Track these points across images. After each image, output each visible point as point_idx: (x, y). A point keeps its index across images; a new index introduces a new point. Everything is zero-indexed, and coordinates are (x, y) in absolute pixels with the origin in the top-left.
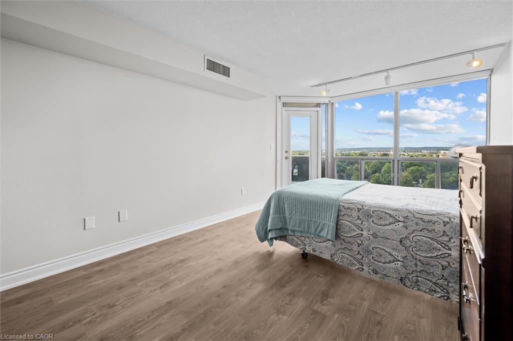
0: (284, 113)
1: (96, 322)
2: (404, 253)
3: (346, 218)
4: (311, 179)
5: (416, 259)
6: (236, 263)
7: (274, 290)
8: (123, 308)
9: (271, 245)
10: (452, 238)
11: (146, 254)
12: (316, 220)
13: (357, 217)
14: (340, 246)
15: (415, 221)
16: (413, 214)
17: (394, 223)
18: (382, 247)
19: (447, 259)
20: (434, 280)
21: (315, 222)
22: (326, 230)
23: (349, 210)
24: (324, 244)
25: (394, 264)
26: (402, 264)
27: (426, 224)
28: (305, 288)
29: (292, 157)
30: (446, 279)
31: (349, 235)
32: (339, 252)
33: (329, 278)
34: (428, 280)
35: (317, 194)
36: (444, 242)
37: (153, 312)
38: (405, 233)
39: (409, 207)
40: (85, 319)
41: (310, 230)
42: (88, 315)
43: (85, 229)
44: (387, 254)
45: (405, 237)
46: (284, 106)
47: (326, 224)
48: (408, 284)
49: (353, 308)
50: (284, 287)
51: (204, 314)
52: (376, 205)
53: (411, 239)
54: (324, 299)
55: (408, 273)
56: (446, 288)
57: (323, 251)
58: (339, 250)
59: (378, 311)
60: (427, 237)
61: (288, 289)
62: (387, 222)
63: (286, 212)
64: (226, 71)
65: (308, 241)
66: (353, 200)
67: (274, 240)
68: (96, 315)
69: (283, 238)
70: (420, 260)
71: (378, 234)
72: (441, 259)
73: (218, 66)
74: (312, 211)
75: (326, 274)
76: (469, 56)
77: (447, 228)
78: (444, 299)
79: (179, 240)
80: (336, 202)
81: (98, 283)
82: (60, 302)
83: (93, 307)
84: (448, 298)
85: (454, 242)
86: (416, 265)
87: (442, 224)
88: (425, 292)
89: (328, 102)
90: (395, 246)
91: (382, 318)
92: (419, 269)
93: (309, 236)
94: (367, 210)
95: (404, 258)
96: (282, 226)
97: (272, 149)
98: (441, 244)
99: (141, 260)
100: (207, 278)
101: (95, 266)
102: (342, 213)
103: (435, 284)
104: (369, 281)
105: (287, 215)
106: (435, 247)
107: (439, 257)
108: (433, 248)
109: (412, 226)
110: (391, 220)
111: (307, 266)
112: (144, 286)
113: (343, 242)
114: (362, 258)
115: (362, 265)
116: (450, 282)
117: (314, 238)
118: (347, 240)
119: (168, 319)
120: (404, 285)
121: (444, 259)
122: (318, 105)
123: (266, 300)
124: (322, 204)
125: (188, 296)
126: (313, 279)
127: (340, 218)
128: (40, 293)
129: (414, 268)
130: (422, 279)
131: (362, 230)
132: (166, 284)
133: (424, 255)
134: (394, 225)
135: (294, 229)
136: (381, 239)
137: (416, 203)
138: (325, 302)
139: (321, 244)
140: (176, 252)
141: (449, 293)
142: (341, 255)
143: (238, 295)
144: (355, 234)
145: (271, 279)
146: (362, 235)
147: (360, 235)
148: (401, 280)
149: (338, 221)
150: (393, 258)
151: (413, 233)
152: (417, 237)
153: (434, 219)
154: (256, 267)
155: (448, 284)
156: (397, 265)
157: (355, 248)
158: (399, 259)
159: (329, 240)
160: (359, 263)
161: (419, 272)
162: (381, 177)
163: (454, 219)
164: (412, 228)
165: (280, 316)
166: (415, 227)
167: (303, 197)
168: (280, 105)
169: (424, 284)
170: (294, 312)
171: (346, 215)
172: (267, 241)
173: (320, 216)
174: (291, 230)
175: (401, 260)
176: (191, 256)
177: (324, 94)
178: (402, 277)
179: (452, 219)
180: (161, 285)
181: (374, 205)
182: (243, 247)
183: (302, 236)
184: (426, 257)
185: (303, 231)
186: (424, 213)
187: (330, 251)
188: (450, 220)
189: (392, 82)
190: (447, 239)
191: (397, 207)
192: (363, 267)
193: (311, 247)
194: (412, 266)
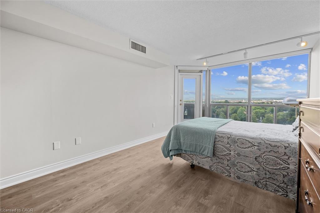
0: (180, 76)
1: (59, 211)
2: (258, 166)
3: (220, 143)
4: (196, 118)
5: (266, 170)
6: (149, 171)
7: (174, 189)
8: (77, 201)
9: (171, 159)
10: (290, 157)
11: (92, 165)
12: (200, 144)
13: (227, 142)
14: (216, 161)
15: (266, 145)
16: (264, 141)
17: (252, 147)
18: (243, 162)
19: (287, 171)
20: (278, 184)
21: (199, 145)
22: (207, 151)
23: (222, 138)
24: (205, 159)
25: (251, 173)
26: (256, 173)
27: (273, 148)
28: (193, 188)
29: (184, 104)
30: (286, 184)
31: (222, 154)
32: (215, 164)
33: (208, 181)
34: (274, 184)
35: (201, 128)
36: (285, 160)
37: (96, 204)
38: (259, 153)
39: (262, 136)
40: (52, 208)
41: (196, 150)
42: (54, 206)
43: (54, 149)
44: (247, 166)
45: (258, 156)
46: (179, 72)
47: (207, 147)
48: (260, 186)
49: (224, 202)
50: (180, 187)
51: (128, 205)
52: (239, 135)
53: (263, 158)
54: (206, 195)
55: (260, 179)
56: (286, 189)
57: (205, 164)
58: (215, 163)
59: (241, 204)
60: (273, 156)
61: (183, 188)
62: (247, 146)
63: (181, 139)
64: (143, 50)
65: (195, 158)
66: (224, 132)
67: (173, 156)
68: (60, 206)
69: (179, 155)
70: (268, 171)
71: (241, 153)
72: (283, 170)
73: (138, 46)
74: (198, 139)
75: (206, 179)
76: (299, 39)
77: (287, 151)
78: (284, 196)
79: (113, 156)
80: (213, 133)
81: (62, 184)
82: (36, 197)
83: (57, 201)
84: (287, 196)
85: (292, 160)
86: (266, 174)
87: (284, 148)
88: (271, 191)
89: (207, 70)
90: (252, 162)
91: (244, 209)
92: (267, 176)
93: (196, 154)
94: (233, 138)
95: (257, 169)
96: (179, 147)
97: (172, 99)
98: (283, 160)
99: (89, 169)
100: (131, 181)
101: (60, 173)
102: (217, 140)
103: (278, 186)
104: (234, 183)
105: (182, 140)
106: (279, 163)
107: (281, 169)
108: (278, 164)
109: (264, 149)
110: (250, 145)
111: (194, 173)
112: (91, 186)
113: (218, 158)
114: (230, 169)
115: (230, 173)
116: (288, 185)
117: (199, 156)
118: (220, 157)
119: (105, 208)
120: (258, 186)
121: (284, 170)
122: (201, 71)
123: (169, 196)
124: (204, 134)
125: (118, 193)
126: (198, 182)
127: (216, 143)
128: (24, 191)
129: (264, 176)
130: (269, 183)
131: (230, 151)
132: (105, 185)
133: (271, 168)
134: (251, 148)
135: (187, 149)
136: (243, 157)
137: (266, 134)
138: (207, 197)
139: (203, 159)
140: (112, 164)
141: (287, 193)
142: (217, 167)
143: (151, 192)
144: (226, 153)
145: (172, 182)
146: (230, 154)
147: (229, 154)
148: (256, 183)
149: (214, 145)
150: (250, 169)
151: (264, 153)
152: (267, 156)
153: (278, 144)
154: (162, 173)
155: (287, 187)
156: (253, 174)
157: (226, 162)
158: (254, 170)
159: (209, 157)
160: (228, 171)
161: (268, 178)
162: (237, 116)
163: (292, 145)
164: (264, 150)
165: (178, 207)
166: (266, 150)
167: (192, 129)
168: (177, 71)
169: (271, 186)
170: (187, 204)
171: (220, 141)
172: (169, 157)
173: (203, 142)
174: (184, 151)
175: (256, 170)
176: (121, 166)
177: (205, 64)
178: (256, 182)
179: (290, 145)
180: (101, 186)
181: (238, 135)
182: (154, 161)
183: (191, 154)
184: (273, 169)
185: (192, 151)
186: (272, 141)
187: (209, 164)
188: (289, 146)
189: (249, 57)
190: (287, 157)
191: (253, 137)
192: (231, 175)
193: (197, 161)
194: (263, 175)
